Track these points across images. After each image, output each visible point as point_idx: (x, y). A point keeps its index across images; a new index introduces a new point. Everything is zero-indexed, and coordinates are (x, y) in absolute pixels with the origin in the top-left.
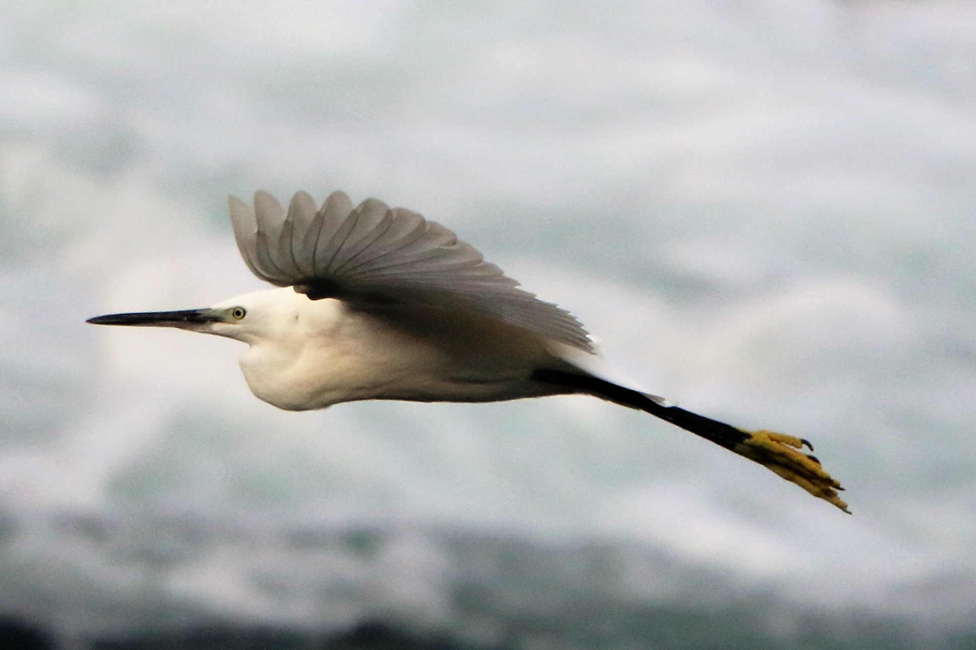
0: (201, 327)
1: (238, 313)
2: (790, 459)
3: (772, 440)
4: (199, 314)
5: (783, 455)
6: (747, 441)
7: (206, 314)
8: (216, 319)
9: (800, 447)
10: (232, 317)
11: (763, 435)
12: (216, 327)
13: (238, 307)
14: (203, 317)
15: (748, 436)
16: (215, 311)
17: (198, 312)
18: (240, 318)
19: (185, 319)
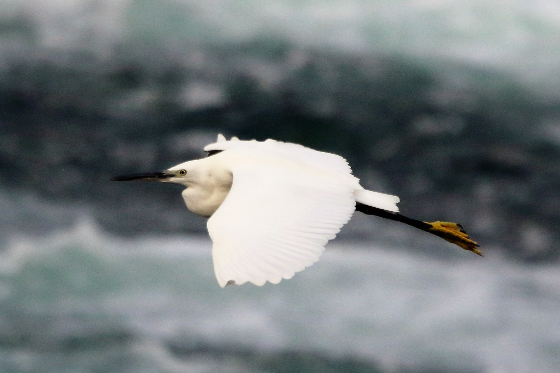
0: (164, 180)
1: (183, 173)
7: (167, 173)
8: (172, 176)
12: (172, 179)
16: (171, 172)
18: (184, 175)
19: (157, 176)
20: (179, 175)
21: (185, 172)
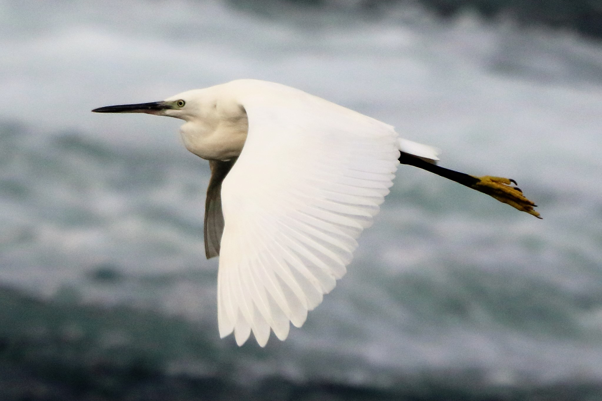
4: (158, 105)
8: (168, 107)
9: (509, 184)
10: (177, 106)
13: (180, 100)
14: (160, 106)
15: (478, 180)
16: (167, 103)
19: (150, 108)
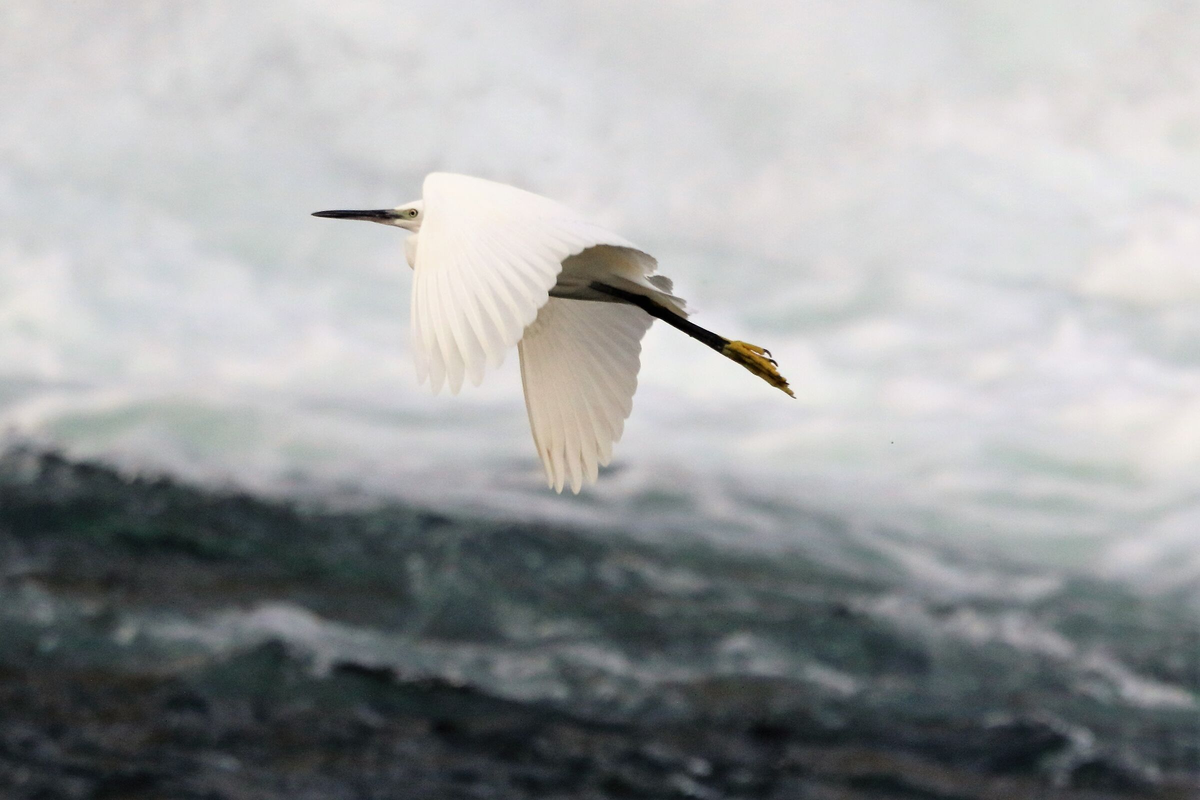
0: (387, 221)
1: (413, 213)
2: (754, 361)
3: (744, 347)
4: (387, 213)
5: (749, 357)
6: (727, 346)
7: (391, 213)
8: (398, 216)
9: (763, 354)
11: (740, 344)
12: (398, 221)
13: (412, 209)
14: (389, 215)
15: (728, 342)
16: (397, 211)
17: (386, 211)
18: (414, 217)
19: (377, 215)
20: (407, 216)
21: (415, 213)
